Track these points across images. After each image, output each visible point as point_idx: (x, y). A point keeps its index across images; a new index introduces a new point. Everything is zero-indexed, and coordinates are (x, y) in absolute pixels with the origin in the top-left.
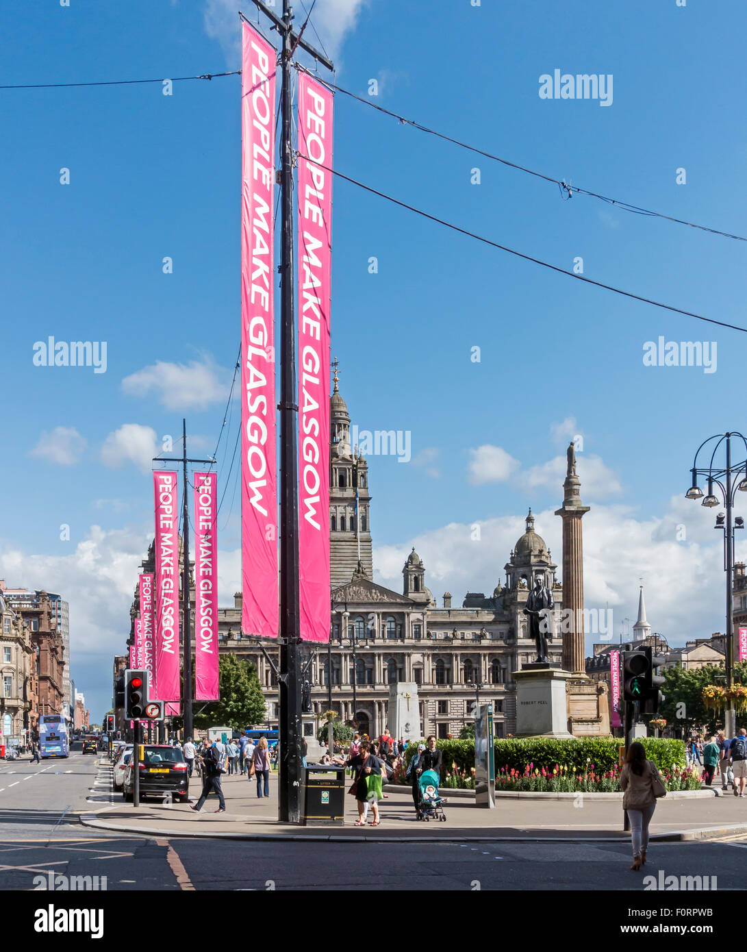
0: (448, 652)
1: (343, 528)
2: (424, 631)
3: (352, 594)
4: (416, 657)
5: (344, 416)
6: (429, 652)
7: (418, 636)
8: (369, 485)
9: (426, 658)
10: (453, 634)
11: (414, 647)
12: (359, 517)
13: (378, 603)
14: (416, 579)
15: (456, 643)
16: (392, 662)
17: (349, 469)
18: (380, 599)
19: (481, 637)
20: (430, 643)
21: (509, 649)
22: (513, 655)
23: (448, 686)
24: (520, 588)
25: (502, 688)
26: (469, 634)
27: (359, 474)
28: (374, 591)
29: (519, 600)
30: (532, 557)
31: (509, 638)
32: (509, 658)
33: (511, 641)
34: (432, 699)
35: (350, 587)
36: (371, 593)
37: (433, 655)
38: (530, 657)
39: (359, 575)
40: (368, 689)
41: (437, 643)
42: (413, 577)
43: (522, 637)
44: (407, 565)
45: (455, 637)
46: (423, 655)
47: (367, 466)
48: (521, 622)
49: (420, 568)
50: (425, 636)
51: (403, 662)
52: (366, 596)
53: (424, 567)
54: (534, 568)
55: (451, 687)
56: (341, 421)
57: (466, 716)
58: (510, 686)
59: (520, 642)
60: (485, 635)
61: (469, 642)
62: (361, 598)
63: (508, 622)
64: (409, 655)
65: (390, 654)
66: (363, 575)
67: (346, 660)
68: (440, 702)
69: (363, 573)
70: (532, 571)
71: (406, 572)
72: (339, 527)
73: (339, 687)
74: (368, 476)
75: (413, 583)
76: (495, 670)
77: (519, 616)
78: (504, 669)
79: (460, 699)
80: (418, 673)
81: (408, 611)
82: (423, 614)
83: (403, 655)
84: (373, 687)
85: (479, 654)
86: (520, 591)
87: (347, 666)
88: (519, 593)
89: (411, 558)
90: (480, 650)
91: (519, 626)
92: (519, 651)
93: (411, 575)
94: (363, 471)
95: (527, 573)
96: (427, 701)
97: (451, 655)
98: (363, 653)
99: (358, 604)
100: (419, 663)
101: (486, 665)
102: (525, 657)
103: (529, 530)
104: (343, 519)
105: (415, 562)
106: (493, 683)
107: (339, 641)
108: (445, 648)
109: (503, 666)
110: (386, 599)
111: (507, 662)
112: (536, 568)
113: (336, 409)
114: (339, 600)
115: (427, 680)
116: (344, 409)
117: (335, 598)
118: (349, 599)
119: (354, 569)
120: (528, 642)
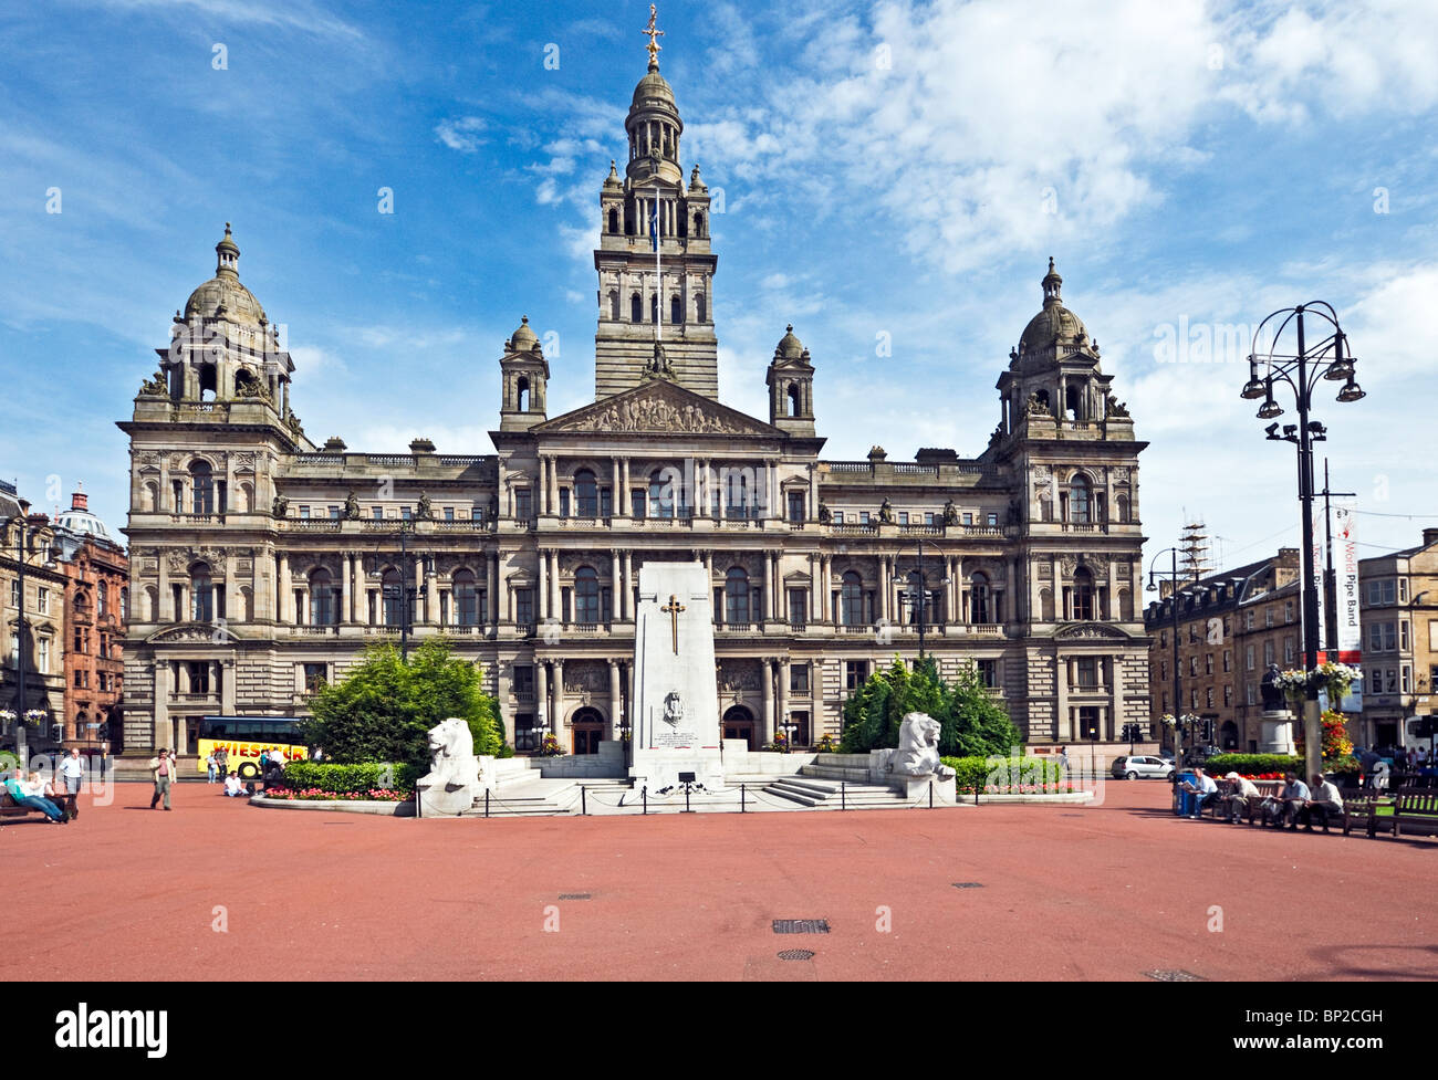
0: (870, 552)
2: (812, 505)
3: (636, 415)
4: (793, 563)
6: (825, 552)
7: (798, 516)
9: (817, 565)
10: (882, 514)
11: (787, 539)
12: (690, 295)
13: (701, 438)
14: (795, 389)
15: (888, 532)
17: (670, 203)
18: (705, 429)
19: (947, 520)
20: (824, 531)
21: (1010, 549)
22: (1020, 561)
23: (870, 629)
24: (1034, 413)
25: (999, 632)
26: (918, 513)
27: (692, 211)
28: (690, 409)
29: (1031, 436)
30: (1060, 350)
31: (1009, 523)
32: (1011, 569)
33: (1013, 530)
34: (831, 657)
35: (631, 400)
37: (835, 559)
38: (1057, 565)
39: (656, 375)
41: (844, 533)
42: (788, 384)
43: (1039, 519)
44: (775, 360)
45: (886, 520)
46: (811, 558)
48: (1036, 486)
49: (803, 365)
50: (816, 516)
51: (762, 573)
52: (672, 420)
53: (811, 363)
54: (1063, 370)
55: (876, 630)
58: (1013, 628)
59: (1034, 530)
60: (954, 515)
61: (919, 531)
62: (660, 424)
63: (1006, 488)
64: (775, 557)
65: (731, 553)
66: (664, 376)
68: (851, 664)
69: (665, 370)
70: (1059, 379)
71: (772, 376)
72: (647, 315)
73: (607, 628)
74: (709, 215)
75: (789, 399)
76: (977, 596)
77: (1032, 474)
78: (999, 593)
79: (900, 656)
80: (799, 596)
81: (773, 456)
82: (811, 467)
83: (762, 555)
85: (942, 559)
86: (1034, 420)
87: (626, 580)
88: (1031, 424)
89: (784, 347)
90: (943, 549)
91: (1032, 496)
92: (1034, 550)
93: (781, 380)
94: (698, 206)
95: (1047, 387)
96: (821, 662)
97: (875, 560)
98: (668, 553)
99: (653, 439)
100: (800, 575)
101: (957, 583)
102: (1047, 564)
103: (1049, 302)
104: (656, 300)
105: (789, 354)
106: (975, 620)
107: (607, 522)
108: (862, 543)
109: (997, 586)
110: (719, 427)
111: (1004, 578)
112: (1070, 371)
113: (650, 93)
114: (607, 428)
115: (817, 615)
116: (668, 97)
117: (596, 424)
118: (630, 426)
119: (645, 361)
120: (1054, 530)
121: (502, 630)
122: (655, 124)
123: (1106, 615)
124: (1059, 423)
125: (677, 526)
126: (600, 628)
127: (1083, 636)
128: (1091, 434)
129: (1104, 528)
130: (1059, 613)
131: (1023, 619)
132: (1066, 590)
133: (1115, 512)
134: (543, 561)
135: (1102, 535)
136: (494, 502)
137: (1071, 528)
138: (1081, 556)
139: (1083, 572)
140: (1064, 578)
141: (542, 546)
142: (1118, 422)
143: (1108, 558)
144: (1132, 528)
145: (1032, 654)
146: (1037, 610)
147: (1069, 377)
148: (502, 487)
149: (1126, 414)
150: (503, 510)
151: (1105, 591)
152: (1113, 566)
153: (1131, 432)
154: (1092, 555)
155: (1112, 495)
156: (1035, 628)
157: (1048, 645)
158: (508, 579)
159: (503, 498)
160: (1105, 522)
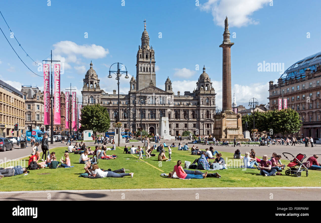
0: (179, 109)
1: (147, 71)
3: (149, 90)
4: (169, 110)
5: (147, 37)
6: (173, 109)
8: (155, 58)
9: (172, 110)
10: (180, 103)
11: (168, 107)
12: (151, 68)
13: (157, 93)
14: (169, 86)
15: (181, 106)
16: (162, 111)
17: (149, 53)
19: (189, 104)
20: (173, 106)
21: (198, 108)
22: (199, 110)
23: (179, 119)
24: (201, 89)
25: (196, 120)
26: (185, 103)
27: (152, 55)
28: (156, 89)
29: (201, 93)
30: (205, 80)
31: (198, 105)
32: (198, 111)
33: (198, 106)
34: (174, 123)
35: (148, 88)
36: (155, 90)
37: (174, 109)
38: (204, 111)
39: (151, 84)
40: (154, 120)
41: (175, 106)
42: (168, 86)
43: (202, 104)
44: (166, 82)
46: (171, 110)
47: (154, 52)
48: (201, 100)
49: (170, 83)
51: (165, 111)
52: (154, 91)
53: (171, 82)
54: (205, 83)
55: (180, 119)
56: (146, 39)
57: (184, 128)
58: (198, 119)
59: (201, 106)
60: (190, 104)
61: (185, 106)
62: (152, 91)
63: (197, 100)
64: (167, 109)
65: (161, 109)
66: (152, 85)
67: (147, 111)
68: (176, 124)
69: (152, 84)
70: (205, 84)
71: (166, 84)
72: (146, 70)
73: (145, 119)
74: (155, 55)
75: (168, 87)
76: (193, 114)
77: (201, 98)
78: (196, 114)
79: (183, 123)
80: (170, 115)
83: (165, 109)
84: (155, 119)
85: (188, 110)
87: (147, 112)
88: (201, 91)
89: (167, 79)
90: (189, 108)
92: (201, 109)
95: (203, 85)
96: (172, 124)
97: (180, 110)
98: (153, 109)
100: (170, 112)
101: (190, 113)
102: (203, 111)
103: (204, 72)
104: (147, 68)
105: (169, 81)
106: (193, 118)
107: (145, 105)
108: (178, 107)
109: (196, 113)
110: (160, 92)
111: (197, 112)
112: (206, 83)
113: (145, 35)
114: (145, 92)
115: (172, 117)
116: (148, 35)
117: (144, 91)
118: (148, 92)
119: (150, 82)
120: (204, 106)
121: (131, 119)
122: (146, 40)
123: (210, 118)
124: (205, 91)
125: (154, 105)
126: (144, 119)
127: (207, 121)
128: (209, 92)
129: (211, 106)
130: (204, 117)
131: (199, 118)
132: (205, 114)
133: (212, 103)
134: (137, 110)
135: (210, 107)
136: (130, 102)
137: (206, 105)
138: (207, 109)
139: (208, 112)
140: (205, 113)
141: (136, 108)
142: (213, 91)
143: (211, 110)
144: (214, 106)
145: (200, 123)
146: (201, 117)
147: (206, 84)
148: (131, 100)
149: (214, 89)
150: (131, 103)
151: (210, 114)
152: (212, 111)
153: (214, 92)
154: (209, 109)
155: (212, 101)
156: (201, 119)
157: (203, 122)
158: (132, 112)
159: (131, 101)
160: (211, 105)
